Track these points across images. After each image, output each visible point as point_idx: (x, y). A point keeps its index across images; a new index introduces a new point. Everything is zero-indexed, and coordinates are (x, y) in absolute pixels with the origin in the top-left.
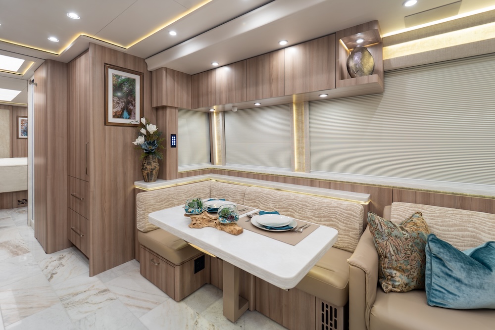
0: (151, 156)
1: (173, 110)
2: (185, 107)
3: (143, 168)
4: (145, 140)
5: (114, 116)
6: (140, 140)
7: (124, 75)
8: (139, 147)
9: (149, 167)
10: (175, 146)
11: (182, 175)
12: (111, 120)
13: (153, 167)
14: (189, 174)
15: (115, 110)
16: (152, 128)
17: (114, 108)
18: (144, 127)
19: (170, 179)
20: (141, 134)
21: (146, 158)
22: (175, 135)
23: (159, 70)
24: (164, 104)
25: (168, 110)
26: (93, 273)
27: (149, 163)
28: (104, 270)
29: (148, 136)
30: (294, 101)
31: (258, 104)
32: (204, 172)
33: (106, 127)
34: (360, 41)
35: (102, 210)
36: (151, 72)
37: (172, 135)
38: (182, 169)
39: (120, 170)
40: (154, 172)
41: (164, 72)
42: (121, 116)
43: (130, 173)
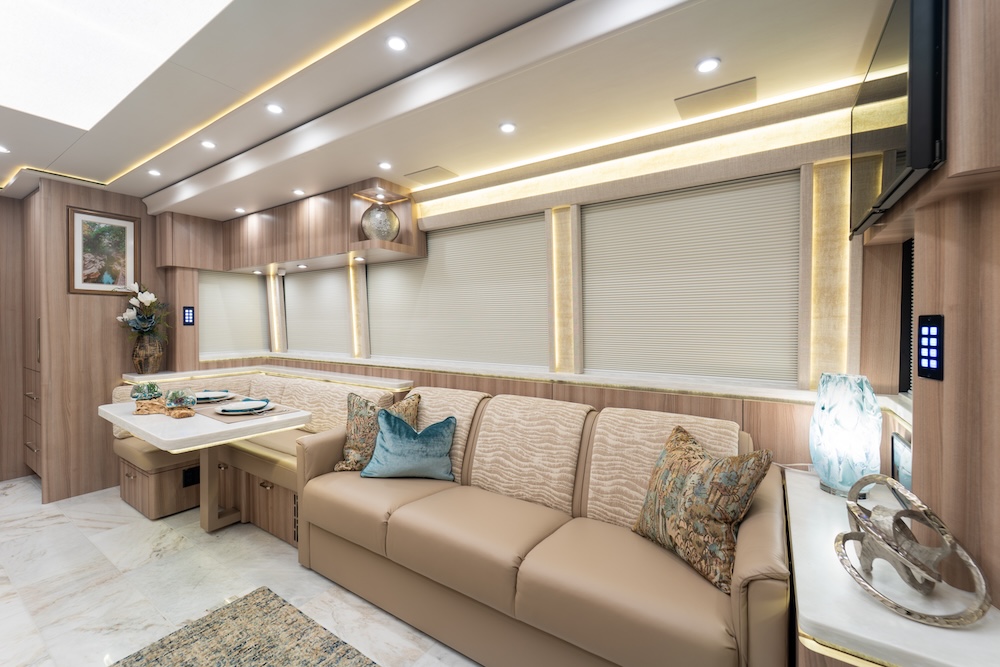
0: (146, 338)
1: (189, 273)
2: (210, 266)
3: (134, 355)
4: (138, 314)
5: (85, 281)
6: (130, 314)
7: (104, 222)
8: (125, 324)
9: (142, 353)
10: (192, 324)
11: (207, 366)
12: (79, 284)
13: (149, 353)
14: (220, 364)
15: (87, 272)
16: (148, 298)
17: (85, 267)
18: (135, 295)
19: (182, 370)
20: (131, 307)
21: (140, 339)
22: (192, 308)
23: (163, 214)
24: (169, 263)
25: (179, 273)
26: (49, 498)
27: (142, 347)
28: (69, 496)
29: (142, 309)
30: (351, 263)
31: (302, 267)
32: (252, 362)
33: (71, 296)
34: (381, 197)
35: (64, 412)
36: (154, 217)
37: (185, 308)
38: (205, 357)
39: (97, 357)
40: (151, 359)
41: (169, 219)
42: (98, 280)
43: (115, 362)
